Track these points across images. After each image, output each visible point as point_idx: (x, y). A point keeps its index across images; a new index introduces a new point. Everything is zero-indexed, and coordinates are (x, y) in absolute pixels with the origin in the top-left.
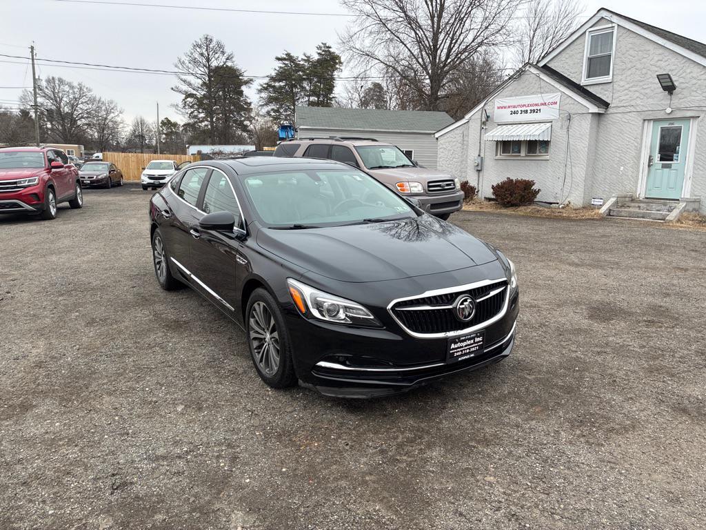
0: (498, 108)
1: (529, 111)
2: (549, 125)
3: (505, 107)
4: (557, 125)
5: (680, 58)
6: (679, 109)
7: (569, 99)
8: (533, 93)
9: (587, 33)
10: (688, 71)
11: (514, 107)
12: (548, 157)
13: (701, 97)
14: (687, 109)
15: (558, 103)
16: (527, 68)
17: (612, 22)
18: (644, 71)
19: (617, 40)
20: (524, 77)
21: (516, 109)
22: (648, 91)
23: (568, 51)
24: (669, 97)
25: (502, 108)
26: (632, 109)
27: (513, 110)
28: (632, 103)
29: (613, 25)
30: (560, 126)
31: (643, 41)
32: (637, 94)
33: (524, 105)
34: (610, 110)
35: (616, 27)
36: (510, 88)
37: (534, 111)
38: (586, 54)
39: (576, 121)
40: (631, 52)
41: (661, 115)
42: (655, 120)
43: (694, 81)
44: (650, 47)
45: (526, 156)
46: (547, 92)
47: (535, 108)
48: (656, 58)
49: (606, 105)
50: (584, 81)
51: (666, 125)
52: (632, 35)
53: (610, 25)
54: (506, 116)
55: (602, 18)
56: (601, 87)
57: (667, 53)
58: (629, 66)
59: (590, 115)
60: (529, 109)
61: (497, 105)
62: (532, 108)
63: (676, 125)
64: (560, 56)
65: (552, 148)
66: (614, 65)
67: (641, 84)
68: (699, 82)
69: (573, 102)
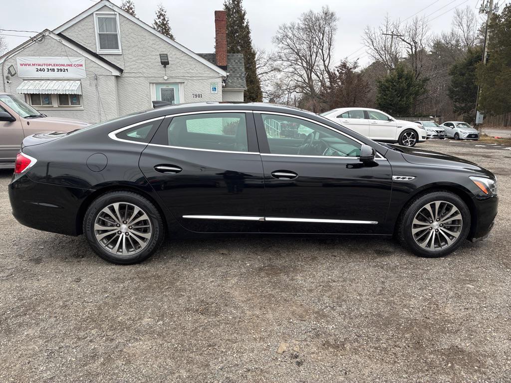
0: (21, 65)
1: (56, 70)
2: (78, 82)
3: (29, 65)
4: (86, 83)
5: (167, 45)
6: (172, 77)
7: (92, 64)
8: (57, 56)
9: (94, 15)
10: (174, 53)
11: (39, 65)
12: (82, 108)
13: (183, 71)
14: (176, 78)
15: (84, 65)
16: (47, 33)
17: (114, 11)
18: (144, 50)
19: (120, 25)
20: (46, 41)
21: (42, 68)
22: (149, 64)
23: (79, 25)
24: (164, 69)
25: (26, 65)
26: (141, 75)
27: (39, 68)
28: (140, 71)
29: (116, 13)
30: (89, 84)
31: (140, 29)
32: (142, 65)
33: (50, 65)
34: (125, 75)
35: (118, 15)
36: (32, 48)
37: (61, 70)
38: (97, 31)
39: (102, 81)
40: (132, 35)
41: (160, 80)
42: (157, 84)
43: (178, 60)
44: (146, 34)
45: (59, 107)
46: (71, 56)
47: (62, 68)
48: (151, 42)
49: (121, 71)
50: (99, 51)
51: (164, 87)
52: (131, 23)
53: (113, 13)
54: (32, 72)
55: (105, 6)
56: (114, 57)
57: (157, 40)
58: (133, 45)
59: (114, 77)
60: (56, 68)
61: (19, 62)
62: (59, 68)
63: (171, 87)
64: (73, 28)
65: (84, 101)
66: (121, 42)
67: (143, 58)
68: (181, 61)
69: (97, 66)
